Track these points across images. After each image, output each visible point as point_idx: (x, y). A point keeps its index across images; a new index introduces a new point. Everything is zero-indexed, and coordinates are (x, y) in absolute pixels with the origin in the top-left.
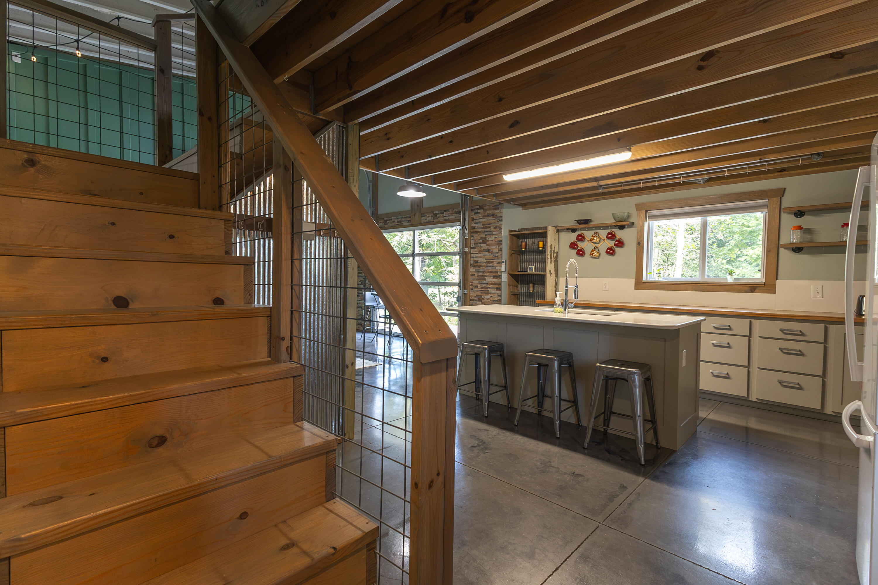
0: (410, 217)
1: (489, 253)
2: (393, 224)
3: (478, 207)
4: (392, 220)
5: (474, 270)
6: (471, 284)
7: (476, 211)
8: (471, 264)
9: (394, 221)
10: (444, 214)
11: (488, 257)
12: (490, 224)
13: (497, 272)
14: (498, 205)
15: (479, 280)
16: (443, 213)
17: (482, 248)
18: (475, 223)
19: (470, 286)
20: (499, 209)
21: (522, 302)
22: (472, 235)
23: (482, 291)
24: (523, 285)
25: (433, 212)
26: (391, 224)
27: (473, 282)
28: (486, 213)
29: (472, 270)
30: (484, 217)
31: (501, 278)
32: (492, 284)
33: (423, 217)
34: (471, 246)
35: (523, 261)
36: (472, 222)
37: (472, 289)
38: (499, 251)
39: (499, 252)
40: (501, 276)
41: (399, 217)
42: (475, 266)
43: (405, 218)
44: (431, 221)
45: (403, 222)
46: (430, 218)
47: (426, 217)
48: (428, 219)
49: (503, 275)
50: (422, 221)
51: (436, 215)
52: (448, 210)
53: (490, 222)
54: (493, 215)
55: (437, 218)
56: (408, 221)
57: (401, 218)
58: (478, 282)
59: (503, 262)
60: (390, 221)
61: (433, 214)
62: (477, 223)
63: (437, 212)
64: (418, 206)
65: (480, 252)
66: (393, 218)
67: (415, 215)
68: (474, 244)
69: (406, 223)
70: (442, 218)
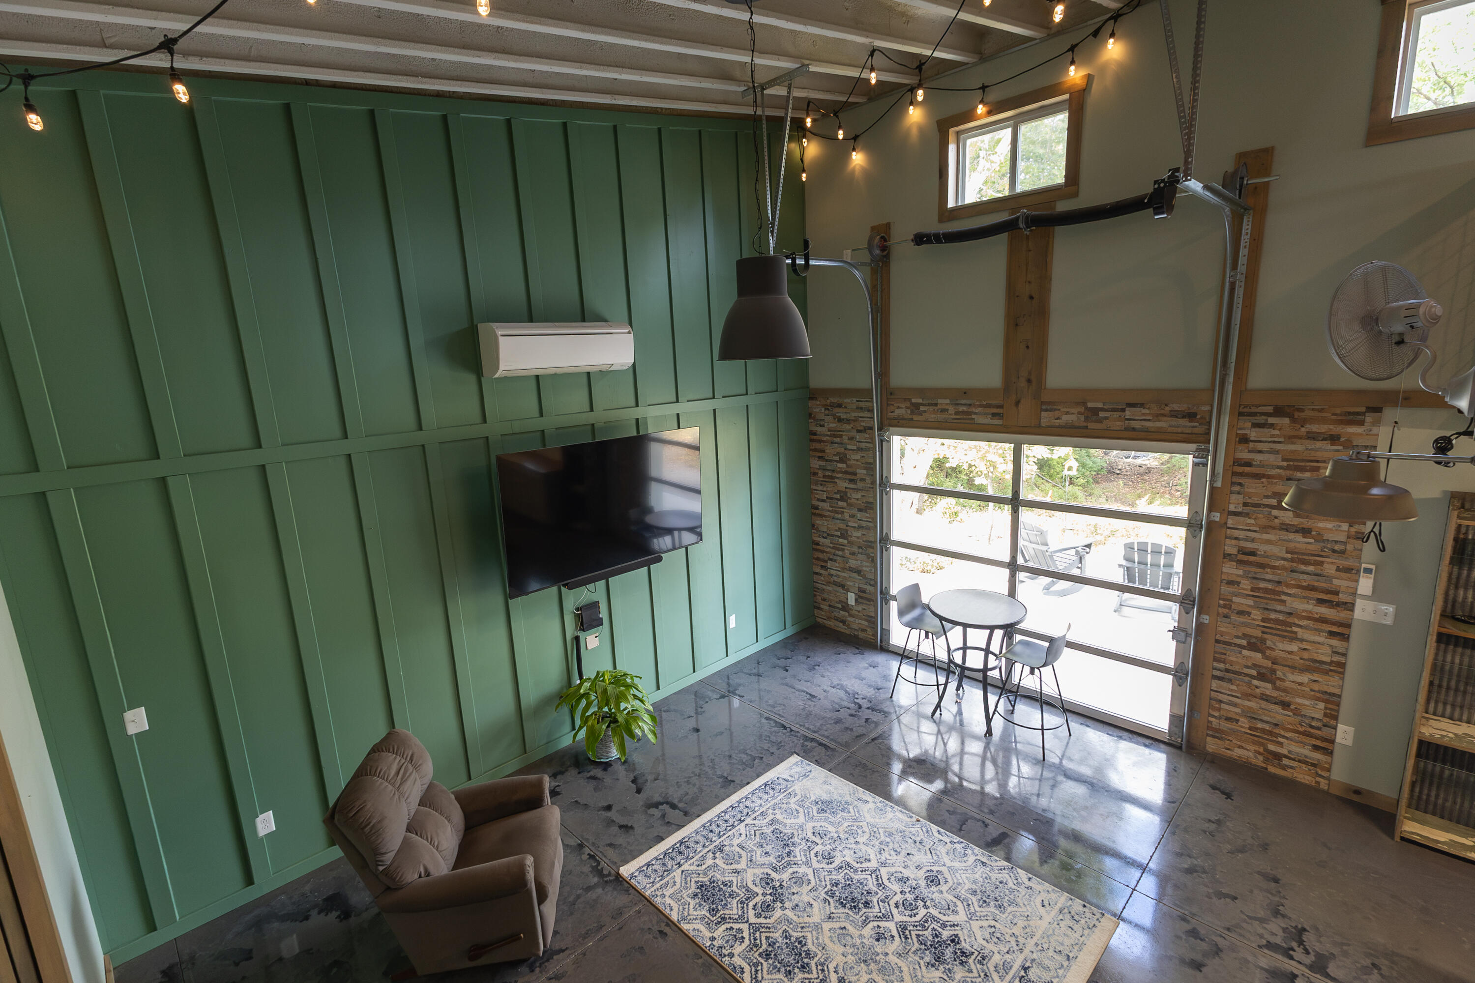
0: (1001, 407)
1: (1304, 537)
2: (941, 417)
3: (1270, 409)
4: (939, 407)
5: (1240, 572)
6: (1221, 602)
7: (1261, 419)
8: (1227, 556)
9: (944, 411)
10: (1127, 413)
11: (1302, 547)
12: (1318, 461)
13: (1337, 593)
14: (1363, 414)
15: (1257, 599)
16: (1123, 410)
17: (1276, 521)
18: (1250, 452)
19: (1219, 606)
20: (1361, 423)
21: (1443, 691)
22: (1236, 479)
23: (1264, 627)
24: (1451, 647)
25: (1084, 403)
26: (933, 416)
27: (1231, 601)
28: (1303, 429)
29: (1230, 570)
30: (1291, 439)
31: (1352, 610)
32: (1309, 618)
33: (1046, 410)
34: (1232, 508)
35: (1462, 582)
36: (1241, 447)
37: (1226, 616)
38: (1348, 537)
39: (1351, 540)
40: (1353, 604)
41: (963, 402)
42: (1240, 562)
43: (981, 406)
44: (1077, 424)
45: (973, 416)
46: (1072, 417)
47: (1057, 413)
48: (1065, 418)
49: (1359, 604)
50: (1044, 422)
51: (1095, 411)
52: (1142, 405)
53: (1319, 455)
54: (1334, 439)
55: (1100, 421)
56: (994, 415)
57: (970, 405)
58: (1251, 603)
59: (1368, 571)
60: (931, 408)
61: (1087, 408)
62: (1260, 452)
63: (1100, 405)
64: (1029, 381)
65: (1266, 529)
66: (940, 401)
67: (1017, 403)
68: (1245, 504)
69: (987, 420)
70: (1118, 423)
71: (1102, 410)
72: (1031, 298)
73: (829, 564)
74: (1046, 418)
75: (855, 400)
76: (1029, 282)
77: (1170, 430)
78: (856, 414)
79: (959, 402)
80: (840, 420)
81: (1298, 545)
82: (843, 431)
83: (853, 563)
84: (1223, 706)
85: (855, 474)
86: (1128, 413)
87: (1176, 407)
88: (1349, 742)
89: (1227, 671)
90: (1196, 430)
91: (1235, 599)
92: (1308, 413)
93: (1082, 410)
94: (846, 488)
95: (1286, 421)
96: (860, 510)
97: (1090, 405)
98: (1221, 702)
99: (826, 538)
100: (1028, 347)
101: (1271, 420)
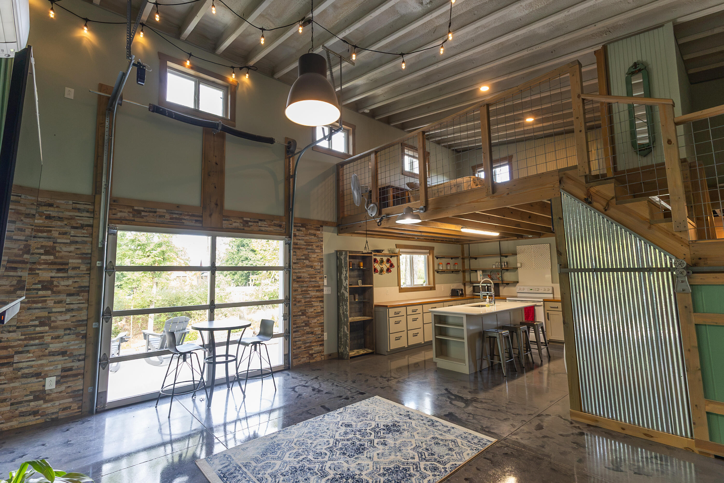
0: (201, 217)
1: (311, 269)
2: (159, 220)
3: (300, 225)
4: (157, 214)
7: (299, 228)
9: (162, 216)
12: (312, 243)
13: (319, 287)
14: (319, 227)
15: (303, 295)
16: (258, 222)
20: (319, 230)
23: (305, 305)
25: (242, 218)
28: (308, 232)
30: (306, 235)
31: (323, 291)
32: (315, 298)
33: (225, 220)
38: (320, 267)
41: (176, 212)
42: (298, 282)
43: (188, 215)
44: (239, 228)
45: (183, 221)
46: (237, 224)
47: (230, 222)
48: (235, 225)
49: (325, 289)
50: (224, 226)
51: (247, 222)
52: (264, 221)
53: (312, 241)
54: (315, 235)
55: (249, 226)
56: (196, 221)
57: (181, 214)
58: (301, 297)
59: (325, 277)
60: (151, 214)
61: (243, 220)
62: (299, 240)
63: (249, 219)
64: (217, 204)
65: (303, 267)
66: (158, 210)
67: (211, 215)
68: (297, 259)
69: (193, 224)
70: (256, 228)
71: (250, 221)
72: (216, 164)
73: (16, 358)
74: (225, 224)
75: (71, 202)
76: (216, 156)
77: (274, 231)
78: (71, 214)
79: (173, 212)
80: (49, 217)
81: (311, 272)
82: (54, 227)
83: (55, 347)
84: (297, 343)
85: (67, 264)
86: (260, 224)
87: (276, 222)
88: (326, 339)
89: (297, 327)
90: (281, 232)
91: (297, 297)
92: (309, 227)
93: (242, 221)
94: (51, 277)
95: (304, 229)
96: (69, 295)
97: (245, 219)
98: (296, 341)
99: (14, 331)
100: (215, 187)
101: (301, 229)
